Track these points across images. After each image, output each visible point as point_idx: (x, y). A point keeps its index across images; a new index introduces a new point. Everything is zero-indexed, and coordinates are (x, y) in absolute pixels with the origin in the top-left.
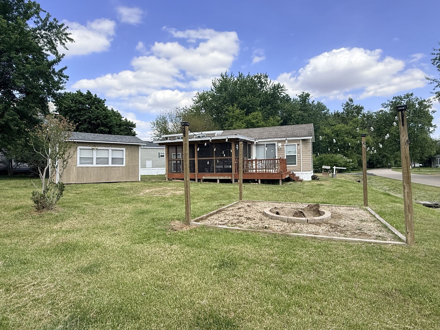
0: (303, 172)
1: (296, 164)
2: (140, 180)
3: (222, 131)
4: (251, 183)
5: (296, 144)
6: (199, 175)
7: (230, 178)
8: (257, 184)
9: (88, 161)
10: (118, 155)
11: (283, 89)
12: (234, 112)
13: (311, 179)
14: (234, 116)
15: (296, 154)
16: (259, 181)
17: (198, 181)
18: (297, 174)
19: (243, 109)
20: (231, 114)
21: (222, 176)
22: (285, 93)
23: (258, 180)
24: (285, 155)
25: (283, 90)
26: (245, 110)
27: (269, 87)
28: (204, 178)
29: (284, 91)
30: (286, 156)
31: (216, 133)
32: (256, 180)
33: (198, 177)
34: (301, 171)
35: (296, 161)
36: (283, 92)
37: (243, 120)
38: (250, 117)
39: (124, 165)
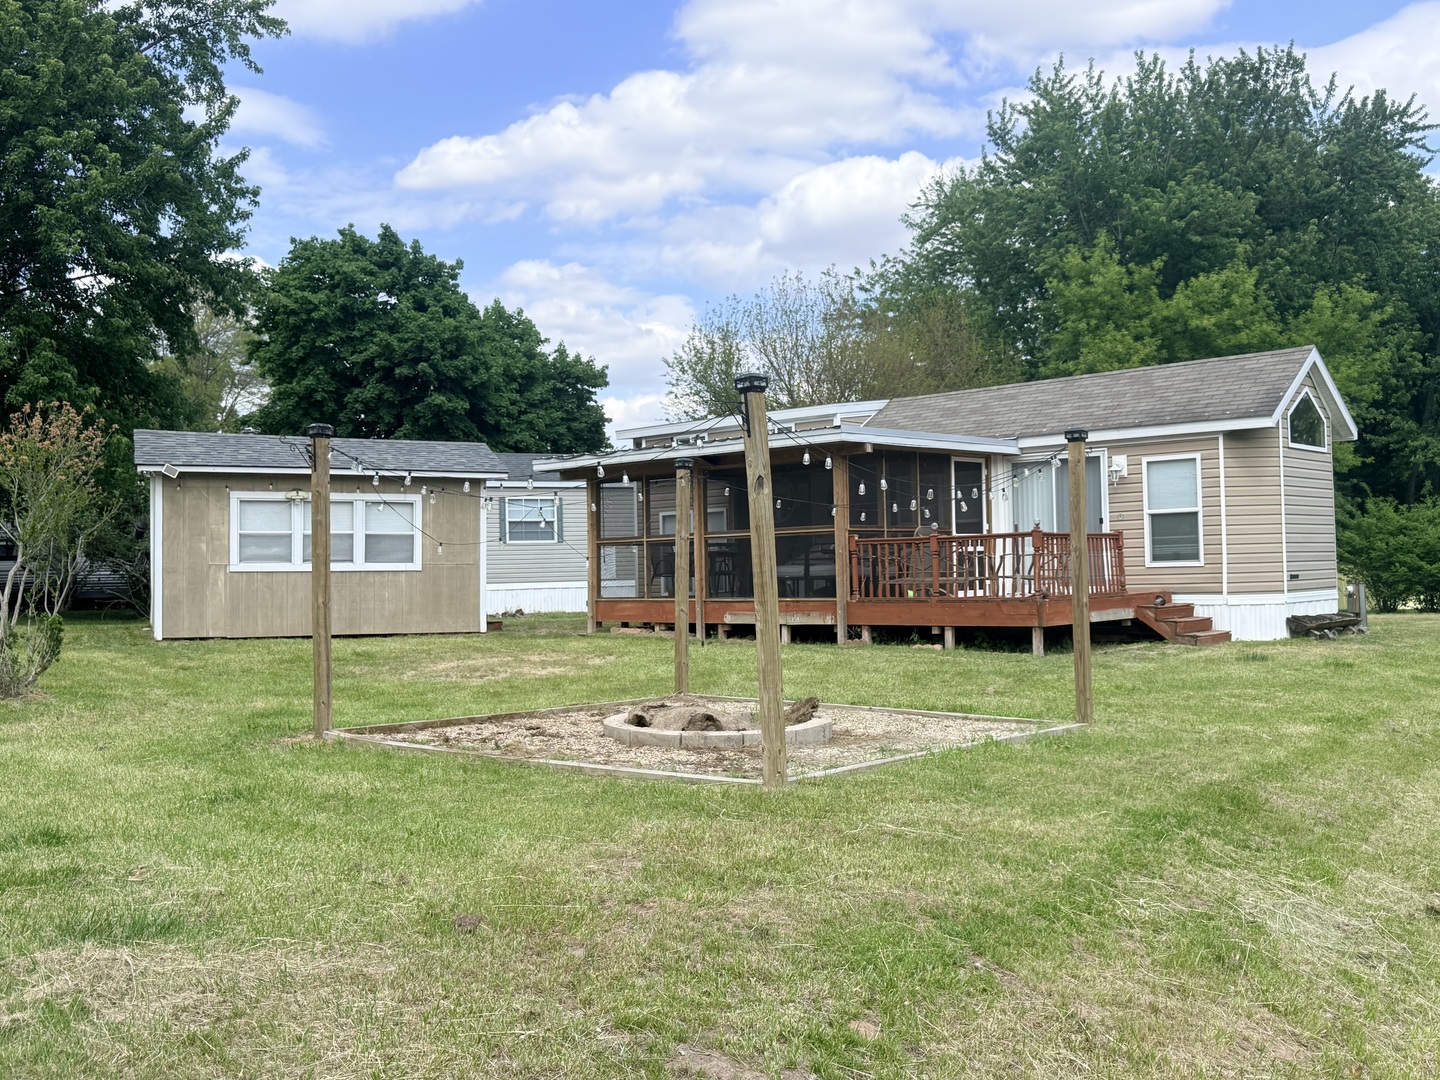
0: (1233, 599)
1: (1196, 557)
2: (483, 628)
3: (880, 404)
4: (915, 643)
5: (1198, 456)
6: (710, 606)
7: (829, 621)
8: (938, 647)
9: (275, 550)
10: (390, 523)
11: (1409, 121)
12: (1089, 283)
13: (1283, 633)
14: (1088, 301)
15: (1199, 509)
16: (949, 636)
17: (708, 635)
18: (1203, 606)
19: (1144, 258)
20: (1074, 290)
21: (797, 612)
22: (1423, 147)
23: (942, 629)
24: (1147, 511)
25: (1413, 128)
26: (1158, 264)
27: (1325, 117)
28: (729, 619)
29: (1415, 135)
30: (1153, 516)
31: (839, 417)
32: (935, 631)
33: (705, 614)
34: (1225, 590)
35: (1196, 541)
36: (1410, 141)
37: (1146, 322)
38: (1180, 300)
39: (417, 565)
